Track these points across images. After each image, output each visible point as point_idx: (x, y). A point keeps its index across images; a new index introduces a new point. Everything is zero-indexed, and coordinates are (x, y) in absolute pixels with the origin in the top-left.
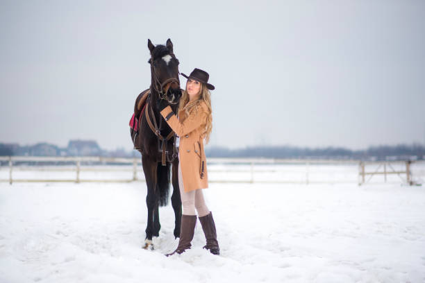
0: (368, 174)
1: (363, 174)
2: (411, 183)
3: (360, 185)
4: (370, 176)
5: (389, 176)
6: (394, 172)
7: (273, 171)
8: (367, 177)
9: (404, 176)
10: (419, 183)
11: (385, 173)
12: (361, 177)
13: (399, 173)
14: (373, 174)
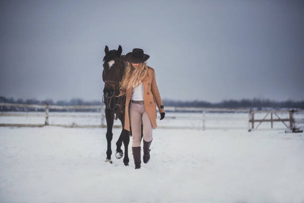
0: (257, 121)
1: (252, 121)
2: (295, 130)
3: (250, 131)
4: (258, 123)
5: (275, 123)
6: (279, 120)
7: (174, 118)
8: (256, 124)
9: (288, 123)
10: (300, 130)
11: (272, 121)
12: (251, 124)
13: (283, 121)
14: (261, 121)
